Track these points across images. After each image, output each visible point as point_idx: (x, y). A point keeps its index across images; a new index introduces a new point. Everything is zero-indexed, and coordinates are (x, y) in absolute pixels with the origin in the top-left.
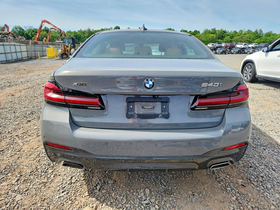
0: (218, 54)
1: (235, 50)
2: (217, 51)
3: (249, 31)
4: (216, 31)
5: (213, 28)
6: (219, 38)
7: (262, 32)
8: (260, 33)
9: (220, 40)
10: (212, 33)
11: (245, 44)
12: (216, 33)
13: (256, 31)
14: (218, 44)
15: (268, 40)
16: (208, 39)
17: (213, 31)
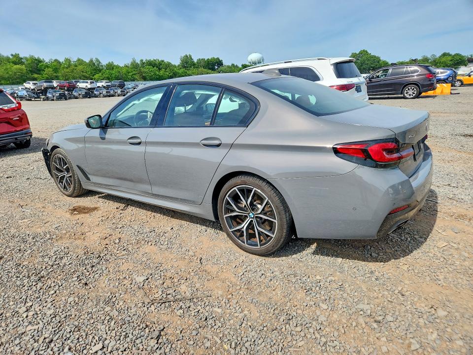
0: (53, 100)
1: (80, 93)
2: (49, 95)
3: (79, 60)
4: (22, 59)
5: (14, 54)
6: (32, 72)
7: (100, 62)
8: (98, 65)
9: (36, 76)
10: (15, 63)
11: (91, 83)
12: (22, 63)
13: (91, 61)
14: (45, 82)
15: (113, 76)
16: (11, 73)
17: (15, 59)
